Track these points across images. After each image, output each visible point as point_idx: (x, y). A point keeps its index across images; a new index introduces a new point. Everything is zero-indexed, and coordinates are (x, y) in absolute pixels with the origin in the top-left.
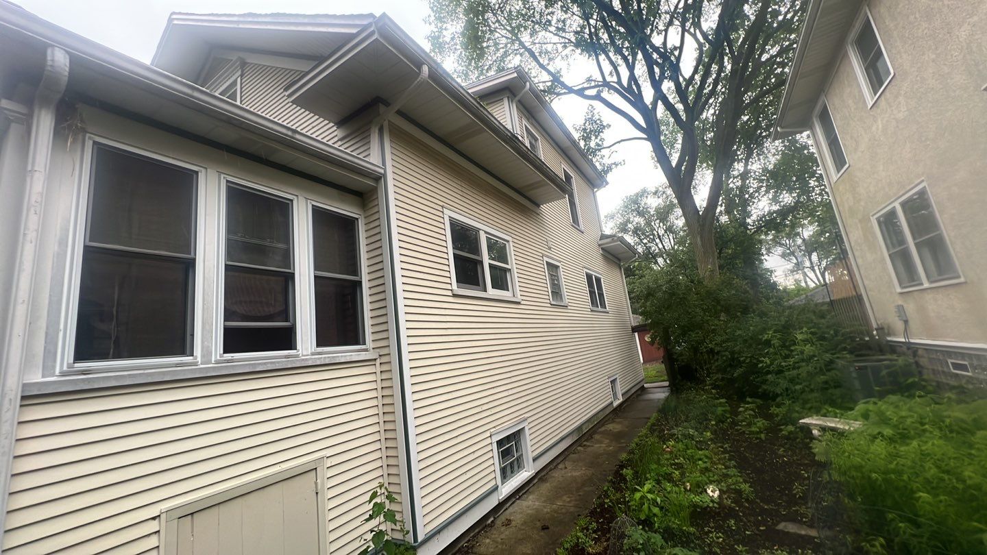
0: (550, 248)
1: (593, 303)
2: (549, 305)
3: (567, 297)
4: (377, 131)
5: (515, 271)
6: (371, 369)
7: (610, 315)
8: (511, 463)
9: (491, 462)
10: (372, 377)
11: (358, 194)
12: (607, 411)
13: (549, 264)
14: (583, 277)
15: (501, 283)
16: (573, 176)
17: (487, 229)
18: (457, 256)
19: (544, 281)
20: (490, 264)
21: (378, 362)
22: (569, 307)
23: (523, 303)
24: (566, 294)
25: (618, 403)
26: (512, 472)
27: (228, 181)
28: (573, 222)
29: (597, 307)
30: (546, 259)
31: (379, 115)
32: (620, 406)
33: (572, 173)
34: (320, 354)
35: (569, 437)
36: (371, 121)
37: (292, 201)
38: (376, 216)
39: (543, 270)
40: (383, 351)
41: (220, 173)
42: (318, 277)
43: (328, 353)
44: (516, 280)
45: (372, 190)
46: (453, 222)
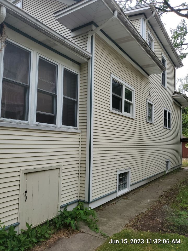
0: (150, 96)
1: (165, 124)
2: (146, 122)
3: (154, 120)
4: (91, 37)
5: (134, 105)
6: (78, 137)
7: (171, 131)
8: (122, 184)
9: (116, 181)
10: (78, 140)
11: (79, 64)
12: (163, 174)
13: (149, 103)
14: (162, 111)
15: (127, 110)
16: (166, 60)
17: (126, 84)
18: (113, 96)
19: (146, 111)
20: (125, 100)
21: (81, 134)
22: (154, 125)
23: (135, 119)
24: (154, 118)
25: (168, 172)
26: (122, 188)
27: (39, 56)
28: (163, 84)
29: (167, 127)
30: (148, 101)
31: (92, 30)
32: (168, 174)
33: (166, 59)
34: (63, 128)
35: (145, 180)
36: (88, 32)
37: (57, 65)
38: (86, 75)
39: (146, 106)
40: (83, 130)
41: (37, 53)
42: (64, 98)
43: (65, 128)
44: (134, 109)
45: (85, 63)
46: (114, 80)
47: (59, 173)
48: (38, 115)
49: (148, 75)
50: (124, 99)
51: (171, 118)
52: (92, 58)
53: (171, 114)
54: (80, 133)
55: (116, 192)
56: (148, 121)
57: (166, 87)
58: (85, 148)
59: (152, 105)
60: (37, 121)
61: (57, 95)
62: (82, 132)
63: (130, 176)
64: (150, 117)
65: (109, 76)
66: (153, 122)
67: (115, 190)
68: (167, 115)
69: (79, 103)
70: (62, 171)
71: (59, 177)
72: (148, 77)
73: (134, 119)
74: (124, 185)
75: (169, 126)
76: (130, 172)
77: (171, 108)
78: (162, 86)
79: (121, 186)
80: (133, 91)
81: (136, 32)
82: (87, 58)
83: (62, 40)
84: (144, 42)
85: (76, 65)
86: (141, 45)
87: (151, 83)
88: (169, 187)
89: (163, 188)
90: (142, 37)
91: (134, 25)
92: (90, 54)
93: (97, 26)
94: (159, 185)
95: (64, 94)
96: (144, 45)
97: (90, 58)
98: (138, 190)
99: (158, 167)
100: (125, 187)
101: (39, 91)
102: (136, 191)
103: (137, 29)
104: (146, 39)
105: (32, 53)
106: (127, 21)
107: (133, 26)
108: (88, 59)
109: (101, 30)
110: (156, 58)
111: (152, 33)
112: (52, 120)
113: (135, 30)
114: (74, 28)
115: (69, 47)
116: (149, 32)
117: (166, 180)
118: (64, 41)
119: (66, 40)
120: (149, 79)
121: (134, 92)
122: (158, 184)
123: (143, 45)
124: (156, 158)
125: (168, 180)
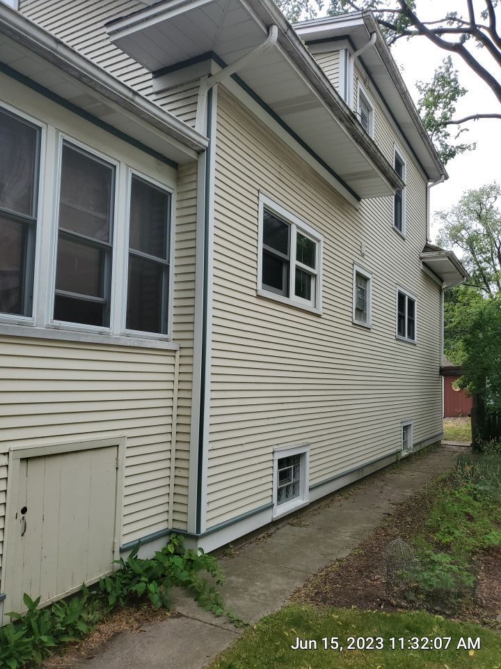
0: (363, 255)
1: (401, 330)
2: (350, 324)
3: (371, 318)
4: (206, 94)
5: (321, 278)
6: (170, 360)
7: (417, 348)
8: (288, 487)
9: (270, 479)
10: (170, 369)
11: (174, 165)
12: (393, 459)
13: (358, 274)
14: (394, 296)
15: (303, 291)
16: (405, 162)
17: (299, 223)
18: (265, 253)
19: (350, 295)
20: (296, 266)
21: (178, 354)
22: (372, 331)
23: (324, 316)
24: (371, 313)
25: (407, 453)
26: (287, 496)
27: (64, 140)
28: (396, 224)
29: (404, 336)
30: (356, 268)
31: (210, 75)
32: (407, 458)
33: (405, 158)
34: (128, 336)
35: (348, 476)
36: (198, 80)
37: (115, 167)
38: (192, 194)
39: (351, 281)
40: (184, 344)
41: (58, 130)
42: (131, 256)
43: (135, 336)
44: (321, 288)
45: (190, 163)
46: (267, 211)
47: (117, 459)
48: (59, 300)
49: (359, 199)
50: (294, 262)
51: (416, 313)
52: (208, 149)
53: (416, 303)
54: (175, 351)
55: (271, 506)
56: (356, 322)
57: (404, 233)
58: (189, 390)
59: (366, 279)
60: (58, 316)
61: (112, 248)
62: (181, 348)
63: (308, 465)
64: (361, 311)
65: (255, 199)
66: (369, 323)
67: (268, 501)
68: (405, 306)
69: (172, 270)
70: (124, 452)
71: (117, 468)
72: (358, 206)
73: (319, 316)
74: (291, 488)
75: (411, 335)
76: (308, 455)
77: (415, 288)
78: (393, 229)
79: (284, 491)
80: (319, 241)
81: (328, 86)
82: (196, 148)
83: (127, 97)
84: (348, 113)
85: (167, 167)
86: (341, 120)
87: (364, 220)
88: (409, 493)
89: (393, 495)
90: (341, 99)
91: (321, 66)
92: (204, 138)
93: (223, 65)
94: (382, 488)
95: (131, 245)
96: (348, 119)
97: (203, 151)
98: (328, 501)
99: (382, 442)
100: (294, 493)
101: (62, 235)
102: (322, 504)
103: (329, 77)
104: (353, 104)
105: (44, 131)
106: (302, 55)
107: (319, 69)
108: (200, 152)
109: (235, 77)
110: (379, 154)
111: (368, 88)
112: (98, 314)
113: (324, 80)
114: (160, 67)
115: (146, 117)
116: (360, 86)
117: (401, 476)
118: (133, 100)
119: (137, 99)
120: (360, 211)
121: (322, 243)
122: (380, 484)
123: (344, 120)
124: (375, 418)
125: (406, 475)
